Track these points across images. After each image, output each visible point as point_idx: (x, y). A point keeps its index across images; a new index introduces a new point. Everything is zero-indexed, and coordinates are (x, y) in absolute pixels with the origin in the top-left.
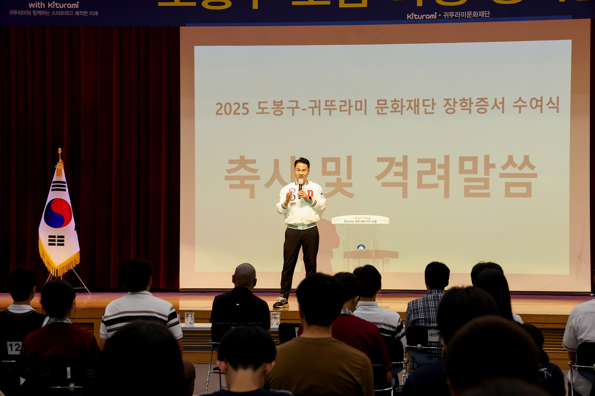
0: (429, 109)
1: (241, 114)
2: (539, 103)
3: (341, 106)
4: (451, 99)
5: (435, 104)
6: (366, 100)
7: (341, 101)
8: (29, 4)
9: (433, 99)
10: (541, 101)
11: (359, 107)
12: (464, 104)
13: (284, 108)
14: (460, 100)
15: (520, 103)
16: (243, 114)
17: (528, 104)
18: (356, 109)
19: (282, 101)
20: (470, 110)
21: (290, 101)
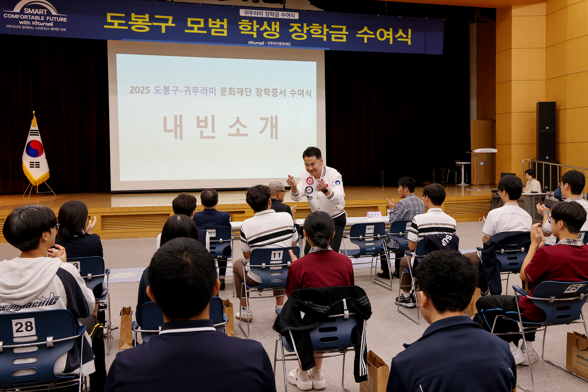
0: (248, 94)
1: (145, 93)
2: (302, 92)
3: (201, 90)
4: (259, 89)
5: (251, 91)
6: (215, 88)
7: (201, 88)
8: (20, 22)
9: (250, 88)
10: (303, 91)
11: (211, 91)
12: (266, 92)
13: (170, 90)
14: (264, 89)
15: (293, 92)
16: (146, 93)
17: (297, 92)
18: (210, 92)
19: (169, 86)
20: (269, 94)
21: (173, 87)
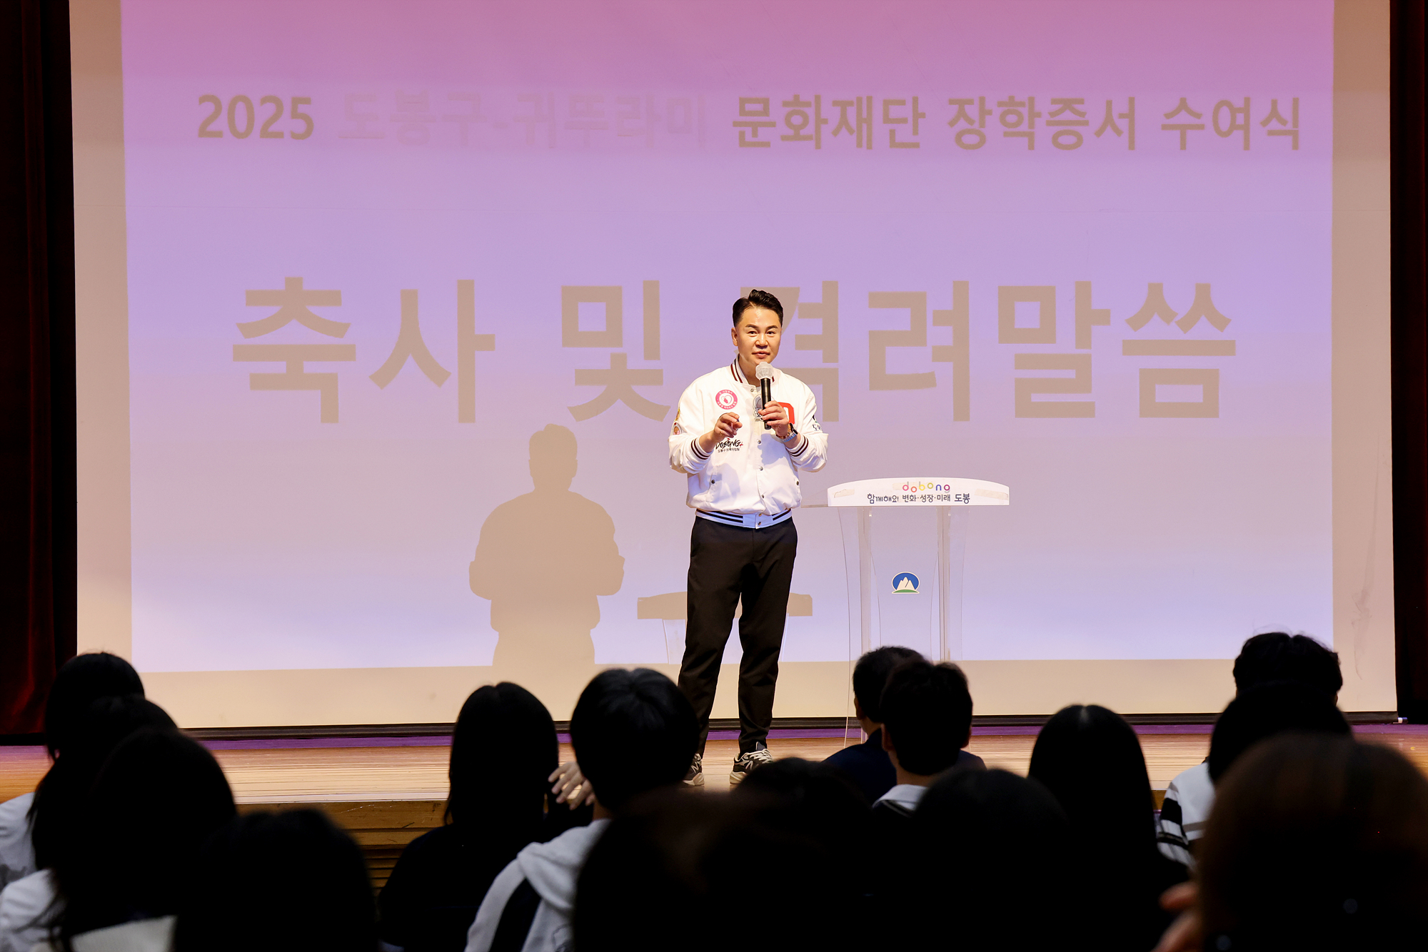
0: (904, 133)
1: (287, 136)
2: (1240, 119)
3: (620, 117)
4: (970, 102)
5: (923, 115)
6: (701, 97)
7: (619, 100)
9: (915, 100)
10: (1246, 110)
11: (678, 121)
12: (1011, 118)
14: (1000, 104)
15: (1183, 118)
17: (1207, 120)
20: (1031, 136)
21: (450, 96)
